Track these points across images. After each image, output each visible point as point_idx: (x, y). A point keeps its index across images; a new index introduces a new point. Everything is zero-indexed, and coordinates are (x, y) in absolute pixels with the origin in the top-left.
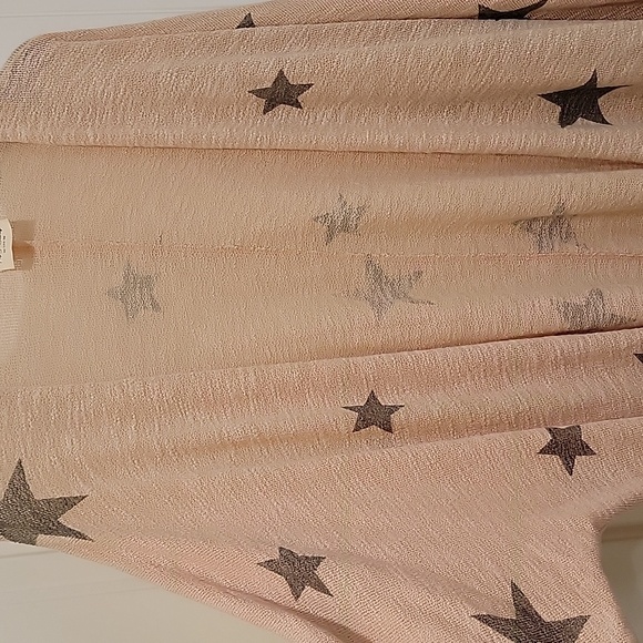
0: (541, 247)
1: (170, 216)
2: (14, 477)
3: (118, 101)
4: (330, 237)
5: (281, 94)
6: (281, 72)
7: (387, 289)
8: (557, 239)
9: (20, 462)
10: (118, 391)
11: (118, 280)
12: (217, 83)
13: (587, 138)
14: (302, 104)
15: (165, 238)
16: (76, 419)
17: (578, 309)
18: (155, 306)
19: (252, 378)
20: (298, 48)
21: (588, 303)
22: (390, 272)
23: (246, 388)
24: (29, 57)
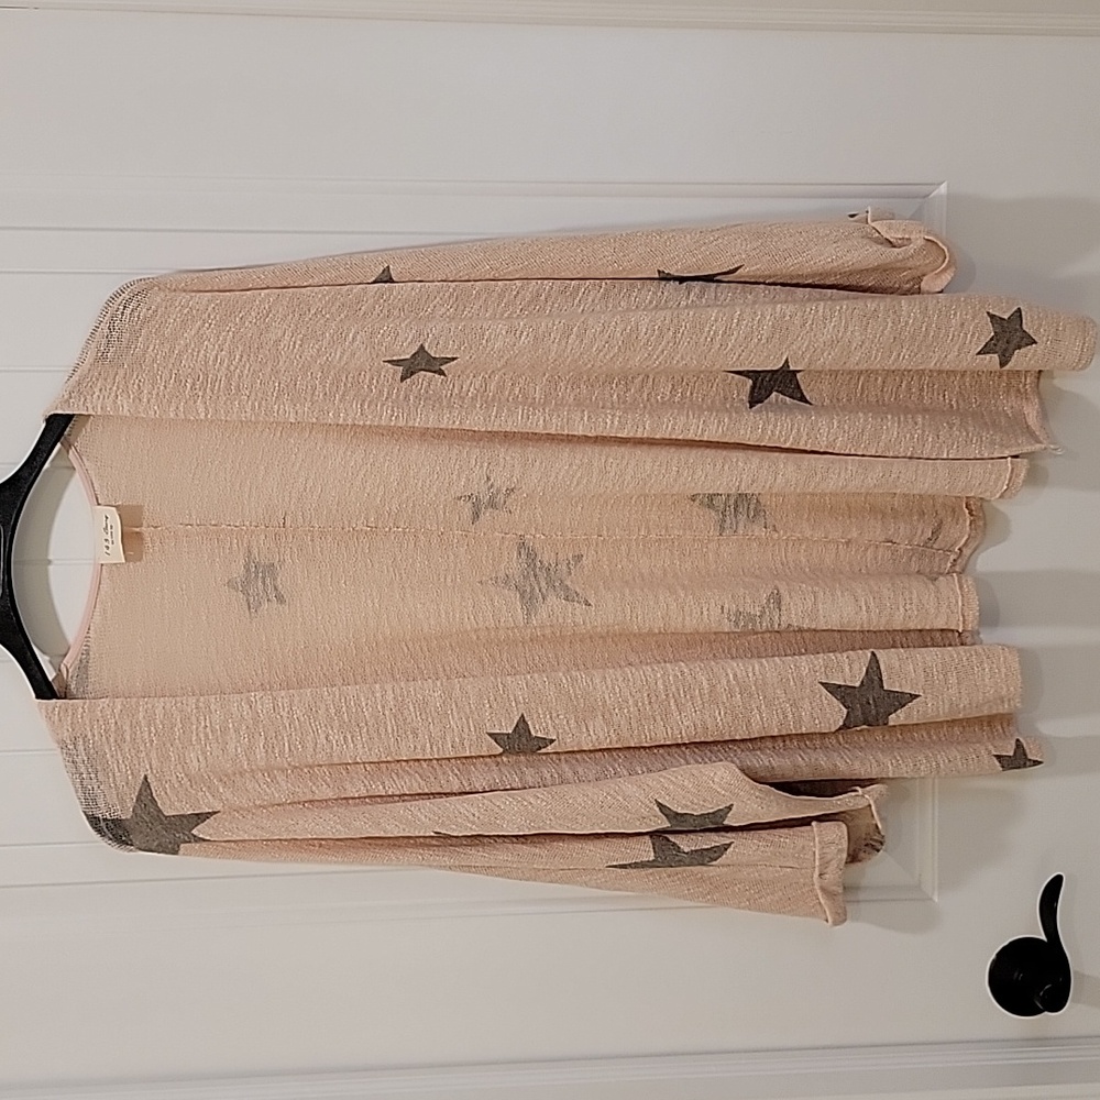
0: (722, 528)
1: (293, 495)
2: (140, 794)
3: (232, 368)
4: (476, 516)
5: (421, 363)
6: (422, 347)
7: (542, 576)
8: (742, 518)
9: (146, 778)
10: (246, 707)
11: (238, 570)
12: (347, 354)
13: (775, 426)
14: (446, 372)
15: (288, 519)
16: (202, 735)
17: (752, 618)
18: (280, 599)
19: (390, 696)
20: (443, 310)
21: (763, 612)
22: (547, 557)
23: (383, 707)
24: (128, 311)
